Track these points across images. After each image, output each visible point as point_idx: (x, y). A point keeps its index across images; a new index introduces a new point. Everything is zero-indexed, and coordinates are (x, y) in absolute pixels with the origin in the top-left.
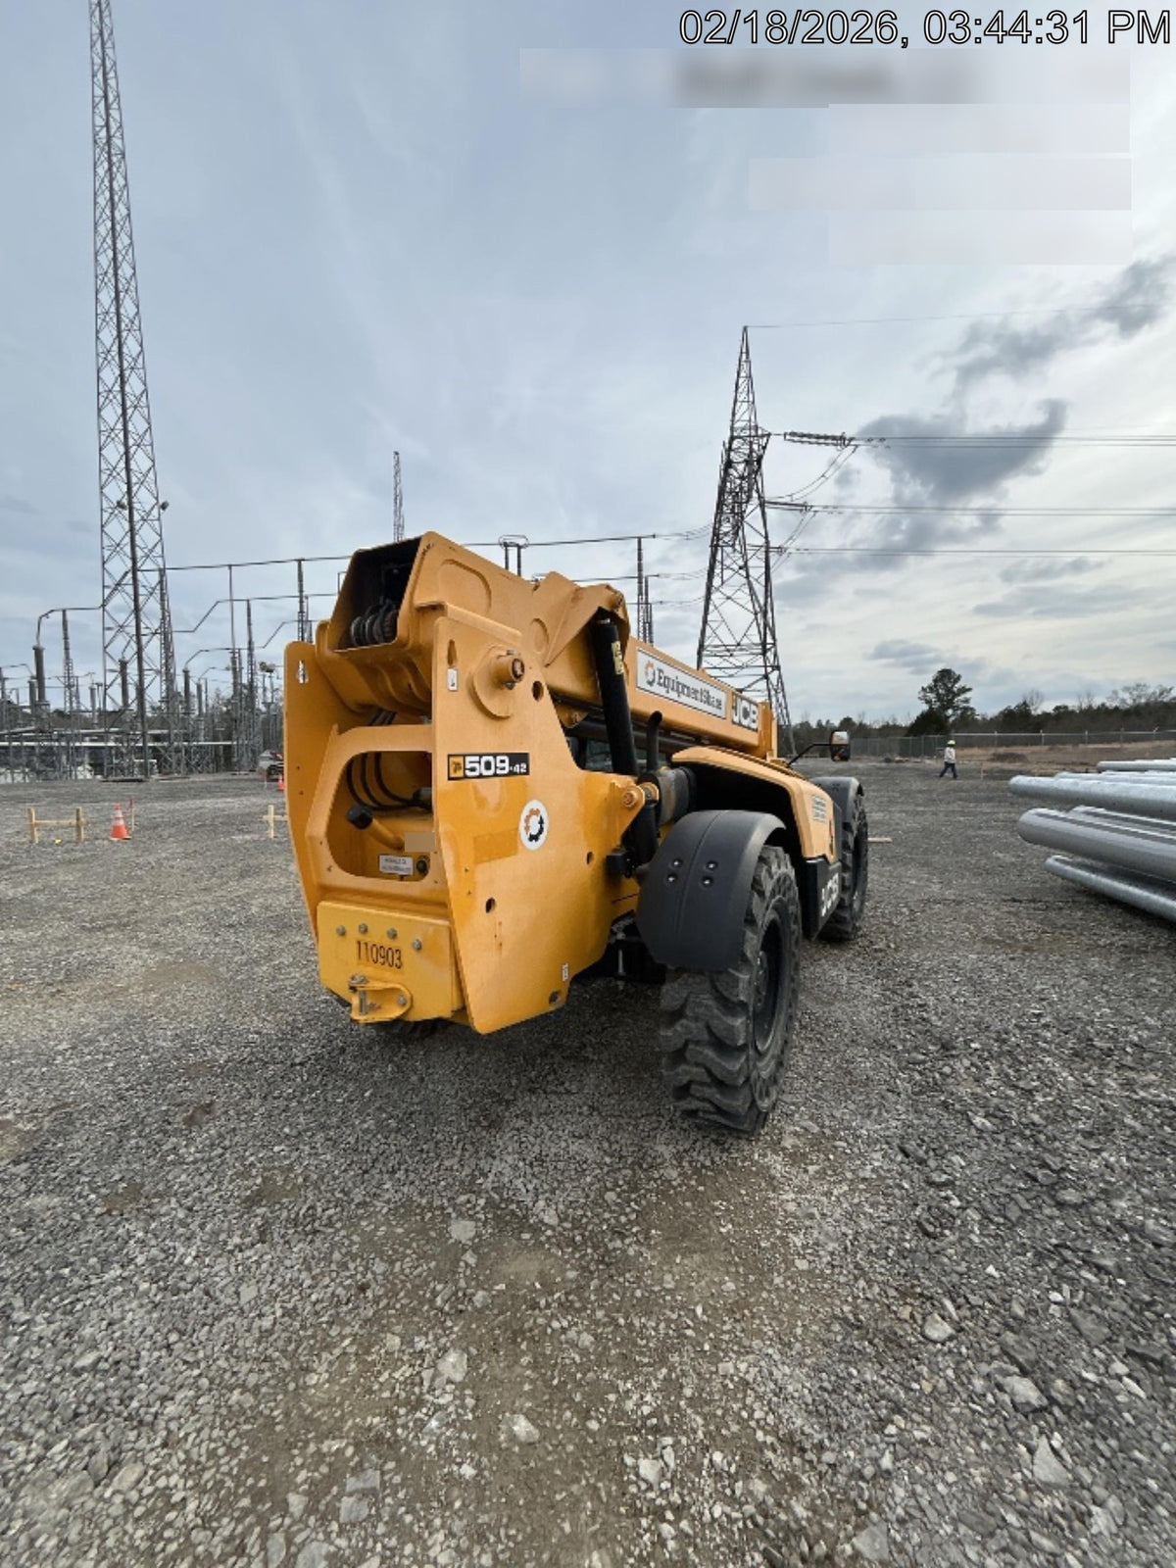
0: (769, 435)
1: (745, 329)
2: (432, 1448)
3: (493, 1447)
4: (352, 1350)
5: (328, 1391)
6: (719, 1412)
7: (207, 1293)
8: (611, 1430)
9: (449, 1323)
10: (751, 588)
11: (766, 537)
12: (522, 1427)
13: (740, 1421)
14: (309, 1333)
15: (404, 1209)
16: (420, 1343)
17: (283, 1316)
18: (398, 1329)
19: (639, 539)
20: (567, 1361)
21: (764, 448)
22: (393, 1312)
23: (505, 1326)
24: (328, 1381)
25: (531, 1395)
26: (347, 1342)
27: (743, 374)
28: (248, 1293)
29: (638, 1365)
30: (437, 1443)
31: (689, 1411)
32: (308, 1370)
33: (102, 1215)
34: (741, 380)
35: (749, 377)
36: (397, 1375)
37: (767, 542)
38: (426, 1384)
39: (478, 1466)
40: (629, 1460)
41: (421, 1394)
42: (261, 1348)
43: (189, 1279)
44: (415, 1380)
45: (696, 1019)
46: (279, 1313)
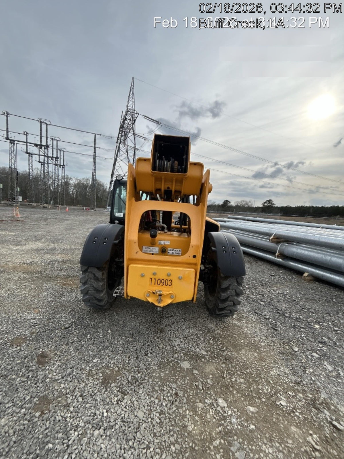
0: (139, 114)
1: (133, 78)
2: (239, 427)
3: (252, 418)
4: (191, 413)
5: (197, 429)
6: (281, 384)
7: (124, 422)
8: (268, 399)
9: (209, 392)
10: (128, 159)
11: (135, 145)
12: (252, 409)
13: (286, 383)
14: (174, 415)
15: (162, 366)
16: (208, 402)
17: (160, 415)
18: (198, 400)
19: (95, 134)
20: (244, 388)
21: (136, 117)
22: (191, 397)
23: (222, 386)
24: (195, 426)
25: (245, 400)
26: (187, 412)
27: (131, 92)
28: (140, 414)
29: (257, 381)
30: (239, 424)
31: (276, 386)
32: (186, 426)
33: (40, 415)
34: (131, 94)
35: (133, 94)
36: (211, 413)
37: (135, 146)
38: (221, 411)
39: (253, 424)
40: (278, 403)
41: (222, 415)
42: (164, 429)
43: (112, 421)
44: (217, 413)
45: (232, 289)
46: (158, 415)
